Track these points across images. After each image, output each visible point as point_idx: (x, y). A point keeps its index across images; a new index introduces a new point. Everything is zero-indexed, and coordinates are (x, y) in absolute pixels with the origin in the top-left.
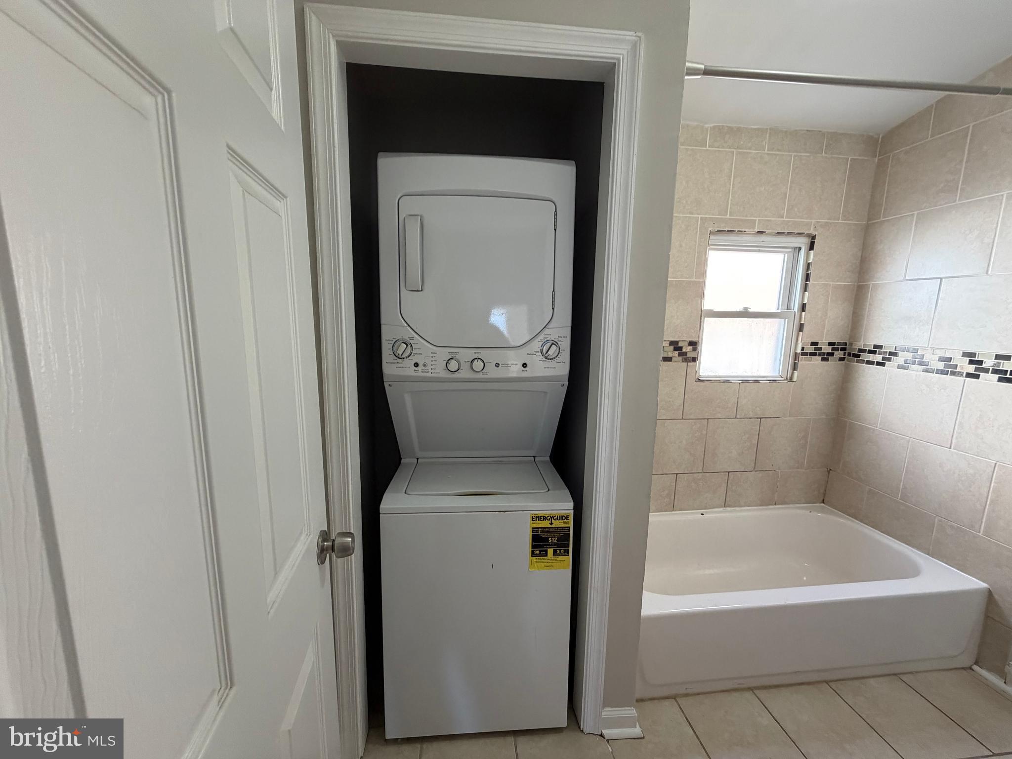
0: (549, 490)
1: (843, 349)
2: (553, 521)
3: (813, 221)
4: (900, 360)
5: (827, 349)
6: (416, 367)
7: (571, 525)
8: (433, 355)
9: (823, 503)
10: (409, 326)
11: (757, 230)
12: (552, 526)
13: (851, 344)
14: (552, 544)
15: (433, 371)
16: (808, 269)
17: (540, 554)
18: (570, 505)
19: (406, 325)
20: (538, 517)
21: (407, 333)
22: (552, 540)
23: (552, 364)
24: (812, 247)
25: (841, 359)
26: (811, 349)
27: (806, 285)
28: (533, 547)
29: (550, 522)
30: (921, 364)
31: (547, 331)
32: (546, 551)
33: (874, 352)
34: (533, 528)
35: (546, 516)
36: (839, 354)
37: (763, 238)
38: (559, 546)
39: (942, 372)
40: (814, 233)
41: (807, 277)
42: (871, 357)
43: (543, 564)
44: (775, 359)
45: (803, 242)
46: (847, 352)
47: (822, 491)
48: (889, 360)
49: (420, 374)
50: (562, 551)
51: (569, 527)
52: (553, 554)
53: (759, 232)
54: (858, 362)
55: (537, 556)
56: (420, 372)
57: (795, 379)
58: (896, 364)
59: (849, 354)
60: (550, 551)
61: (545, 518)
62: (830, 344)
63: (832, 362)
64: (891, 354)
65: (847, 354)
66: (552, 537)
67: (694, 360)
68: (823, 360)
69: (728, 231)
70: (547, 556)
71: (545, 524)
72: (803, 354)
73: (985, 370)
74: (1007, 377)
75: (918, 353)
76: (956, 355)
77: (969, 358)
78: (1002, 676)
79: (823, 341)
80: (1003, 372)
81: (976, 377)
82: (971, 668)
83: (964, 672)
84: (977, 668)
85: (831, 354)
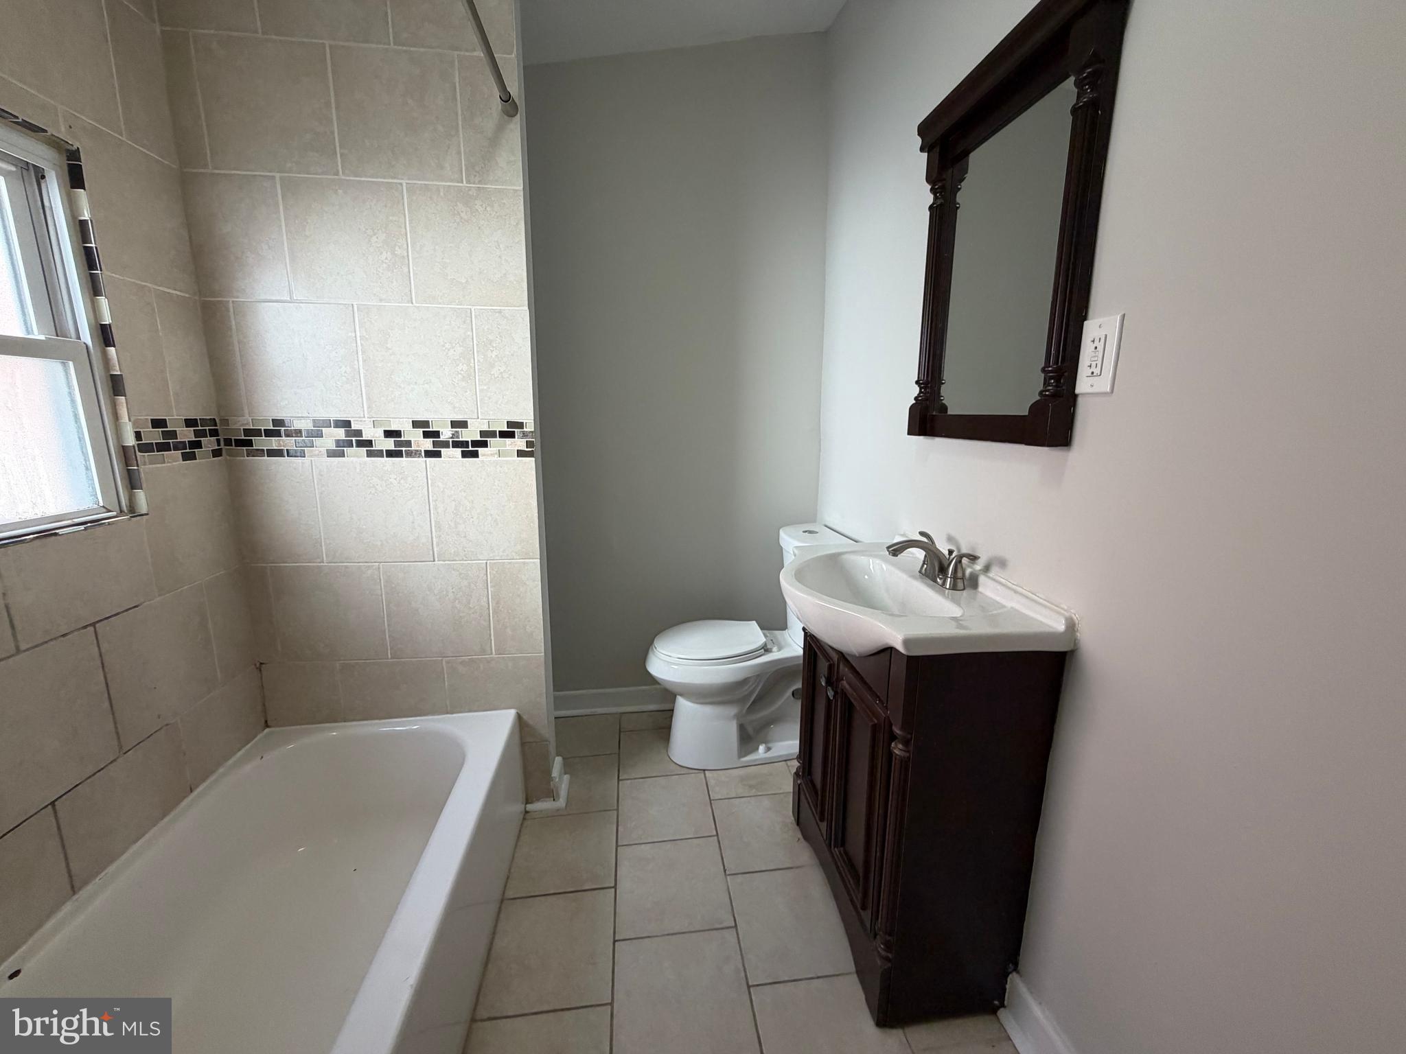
1: (214, 433)
5: (186, 435)
9: (267, 725)
13: (225, 422)
16: (86, 238)
24: (76, 179)
25: (217, 453)
26: (154, 436)
27: (93, 278)
30: (361, 444)
33: (276, 434)
36: (209, 443)
39: (397, 454)
40: (72, 144)
41: (89, 260)
42: (274, 443)
45: (42, 156)
46: (221, 438)
47: (259, 706)
48: (306, 444)
54: (252, 454)
57: (140, 510)
58: (324, 450)
59: (228, 442)
62: (190, 423)
63: (203, 460)
64: (308, 433)
65: (222, 443)
68: (186, 457)
72: (144, 448)
73: (445, 444)
74: (470, 450)
75: (353, 428)
76: (405, 426)
77: (422, 430)
78: (552, 794)
79: (175, 416)
80: (464, 444)
81: (437, 454)
82: (526, 812)
83: (528, 823)
84: (529, 807)
85: (196, 445)
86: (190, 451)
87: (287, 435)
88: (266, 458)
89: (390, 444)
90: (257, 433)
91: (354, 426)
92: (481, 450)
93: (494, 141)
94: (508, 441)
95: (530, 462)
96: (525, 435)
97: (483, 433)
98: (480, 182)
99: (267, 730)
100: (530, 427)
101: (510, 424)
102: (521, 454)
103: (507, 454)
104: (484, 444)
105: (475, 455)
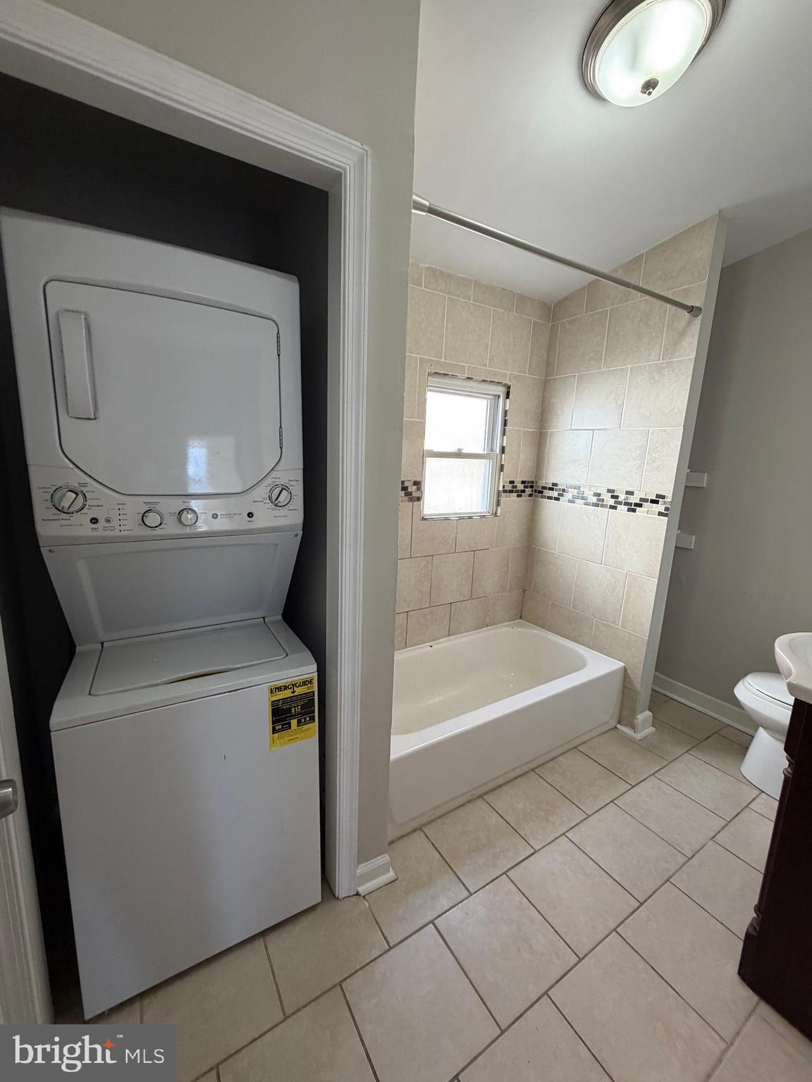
0: (287, 655)
1: (532, 487)
2: (295, 689)
3: (508, 372)
4: (568, 496)
5: (520, 487)
6: (94, 523)
7: (316, 689)
8: (120, 506)
9: (521, 618)
10: (77, 467)
11: (466, 376)
12: (295, 694)
13: (537, 483)
14: (295, 715)
15: (121, 528)
16: (505, 416)
17: (282, 728)
18: (314, 667)
19: (71, 466)
20: (278, 688)
21: (76, 478)
22: (295, 710)
23: (283, 511)
24: (508, 397)
25: (531, 495)
26: (509, 487)
27: (505, 429)
28: (273, 723)
29: (292, 690)
30: (583, 498)
31: (274, 474)
32: (290, 724)
33: (551, 489)
34: (272, 702)
35: (287, 685)
36: (528, 491)
37: (471, 384)
38: (302, 714)
39: (597, 505)
40: (510, 383)
41: (505, 423)
42: (551, 493)
43: (286, 739)
44: (484, 496)
45: (501, 391)
46: (534, 489)
47: (520, 609)
48: (562, 495)
49: (101, 533)
50: (308, 719)
51: (314, 692)
52: (298, 724)
53: (468, 378)
54: (542, 497)
55: (279, 731)
56: (101, 530)
57: (498, 514)
58: (567, 499)
60: (294, 722)
61: (286, 688)
62: (523, 482)
63: (525, 498)
64: (564, 490)
65: (534, 491)
66: (295, 707)
67: (419, 499)
68: (518, 496)
69: (444, 374)
70: (290, 728)
71: (288, 693)
72: (505, 491)
73: (620, 503)
74: (633, 508)
76: (603, 492)
77: (611, 494)
78: (633, 727)
79: (518, 480)
80: (630, 504)
81: (615, 508)
82: (616, 728)
84: (619, 726)
85: (524, 491)
86: (521, 494)
87: (556, 491)
88: (546, 500)
89: (594, 500)
90: (546, 488)
91: (582, 489)
92: (638, 509)
93: (682, 334)
94: (654, 505)
95: (666, 519)
96: (665, 503)
97: (642, 500)
98: (670, 359)
99: (520, 620)
100: (669, 499)
101: (658, 496)
102: (660, 514)
103: (653, 513)
104: (640, 505)
105: (634, 511)
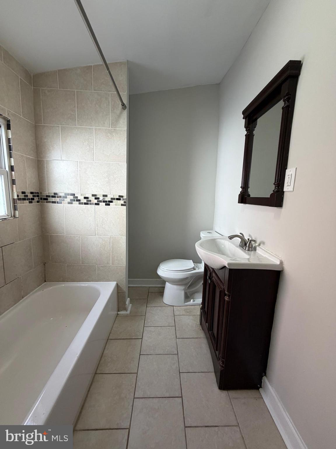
1: (38, 196)
3: (6, 109)
4: (67, 200)
5: (30, 196)
13: (41, 193)
16: (9, 142)
24: (8, 128)
25: (38, 202)
26: (22, 196)
27: (10, 153)
30: (77, 201)
33: (55, 197)
36: (36, 199)
39: (87, 204)
41: (10, 148)
42: (53, 199)
46: (40, 197)
47: (43, 276)
54: (47, 202)
57: (16, 216)
58: (67, 202)
59: (41, 199)
62: (32, 193)
63: (34, 203)
64: (63, 197)
65: (40, 199)
72: (19, 199)
73: (101, 201)
74: (108, 203)
75: (75, 196)
76: (89, 195)
77: (94, 197)
78: (126, 309)
79: (28, 191)
80: (106, 202)
81: (98, 204)
82: (118, 314)
83: (118, 317)
84: (119, 313)
85: (33, 199)
86: (31, 201)
87: (57, 197)
88: (51, 204)
89: (85, 201)
90: (49, 196)
91: (76, 195)
92: (111, 204)
93: (119, 116)
94: (119, 201)
95: (125, 207)
96: (123, 199)
97: (112, 199)
98: (115, 128)
99: (45, 283)
100: (125, 197)
101: (120, 196)
102: (122, 205)
103: (118, 205)
104: (112, 202)
105: (109, 205)
